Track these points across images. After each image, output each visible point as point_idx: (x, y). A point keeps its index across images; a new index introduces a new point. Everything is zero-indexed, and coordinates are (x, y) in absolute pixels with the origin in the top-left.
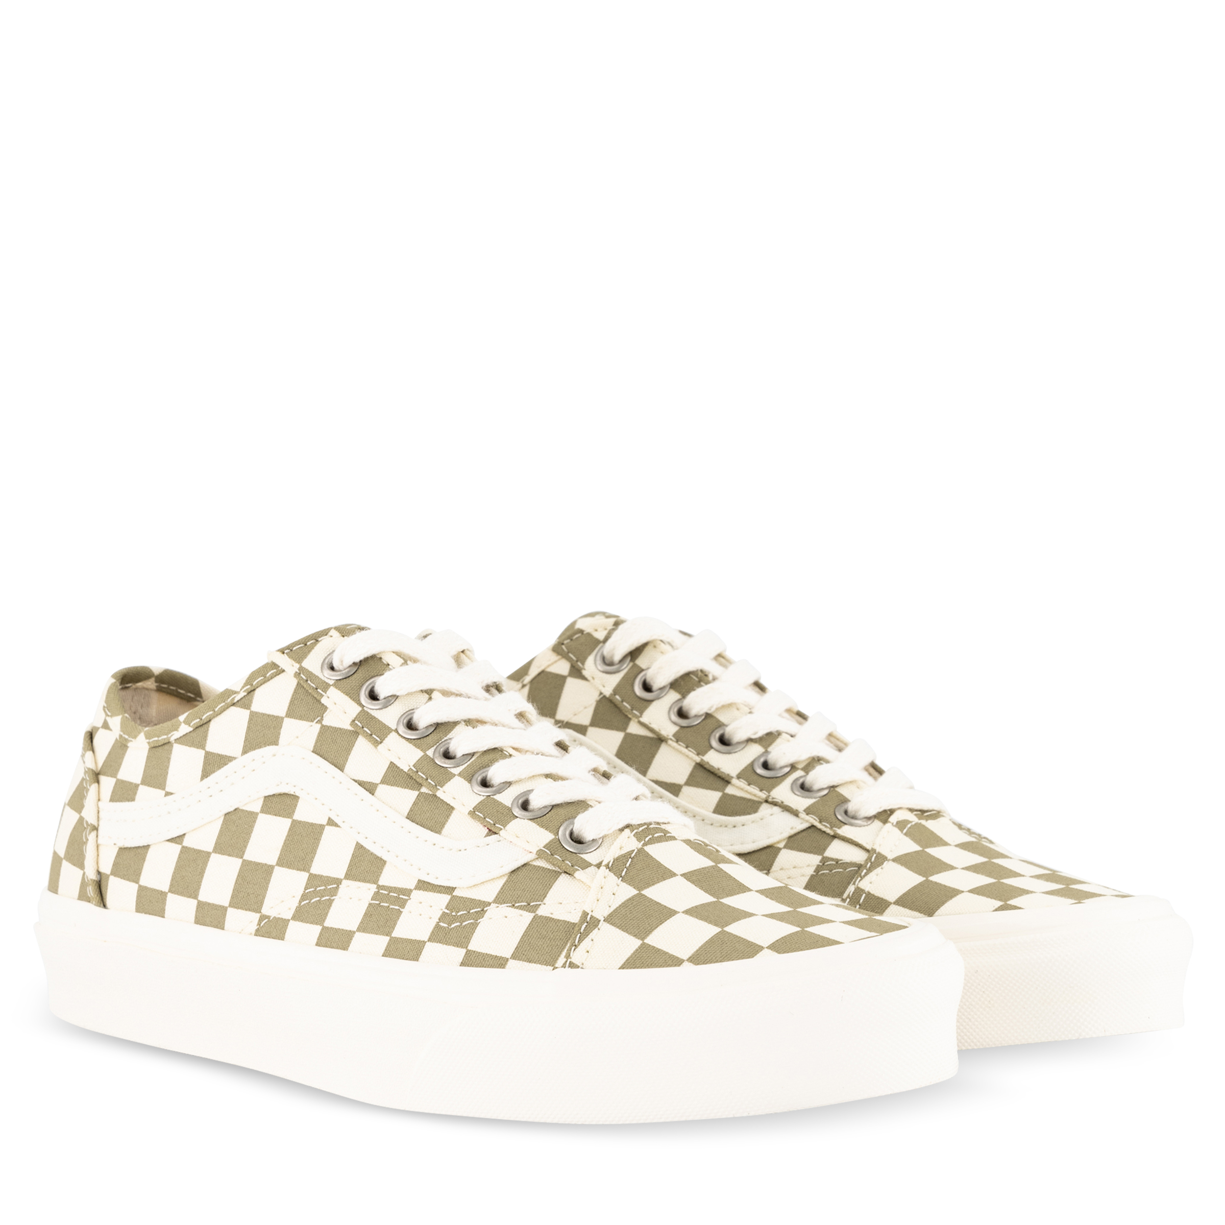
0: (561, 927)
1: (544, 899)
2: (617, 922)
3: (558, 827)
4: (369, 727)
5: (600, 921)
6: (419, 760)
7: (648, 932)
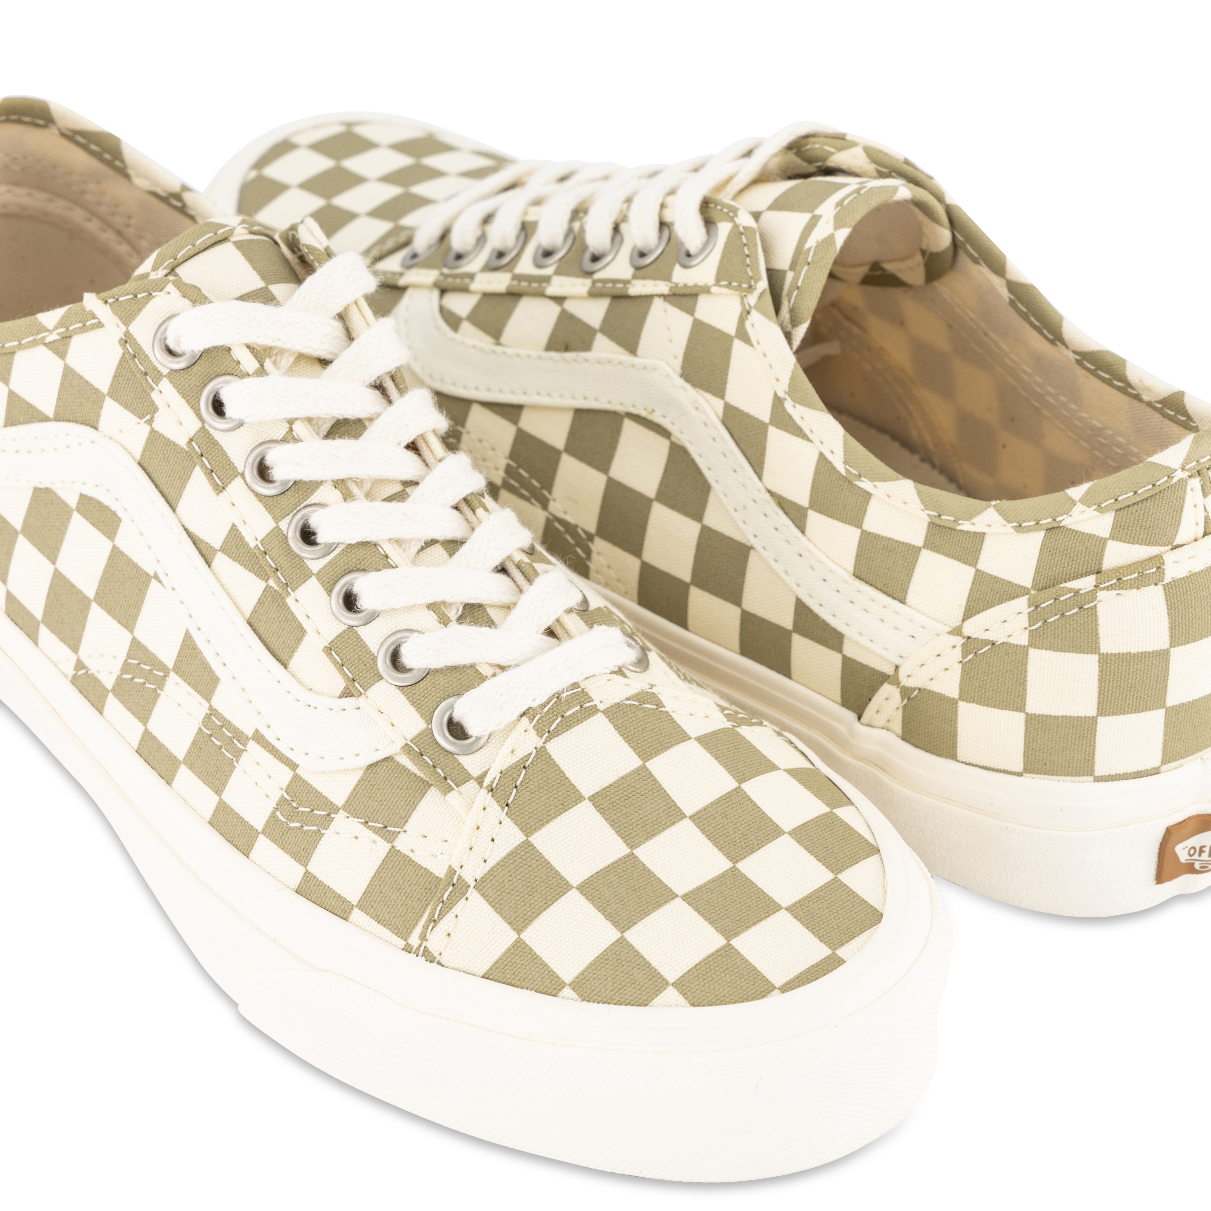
0: (421, 879)
1: (405, 824)
2: (490, 895)
3: (432, 710)
4: (210, 457)
5: (469, 886)
6: (269, 534)
7: (527, 921)
